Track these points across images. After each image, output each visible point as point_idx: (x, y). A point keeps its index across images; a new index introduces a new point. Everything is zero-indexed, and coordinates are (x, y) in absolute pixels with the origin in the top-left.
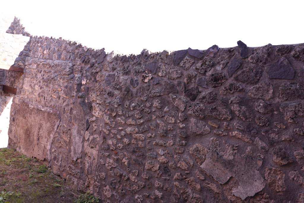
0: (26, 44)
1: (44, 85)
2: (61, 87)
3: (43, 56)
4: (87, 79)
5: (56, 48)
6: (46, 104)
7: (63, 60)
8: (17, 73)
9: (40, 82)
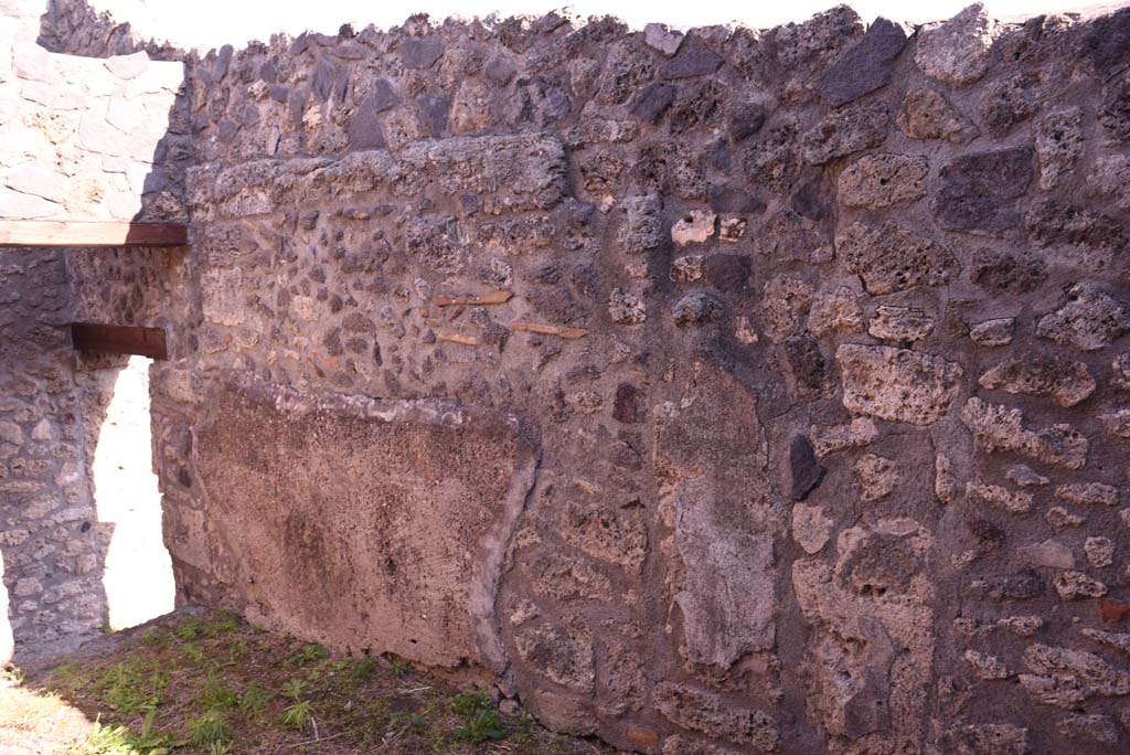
0: (174, 97)
1: (358, 286)
2: (503, 280)
3: (302, 140)
4: (717, 210)
5: (391, 80)
6: (399, 385)
7: (471, 130)
8: (142, 255)
9: (319, 276)
